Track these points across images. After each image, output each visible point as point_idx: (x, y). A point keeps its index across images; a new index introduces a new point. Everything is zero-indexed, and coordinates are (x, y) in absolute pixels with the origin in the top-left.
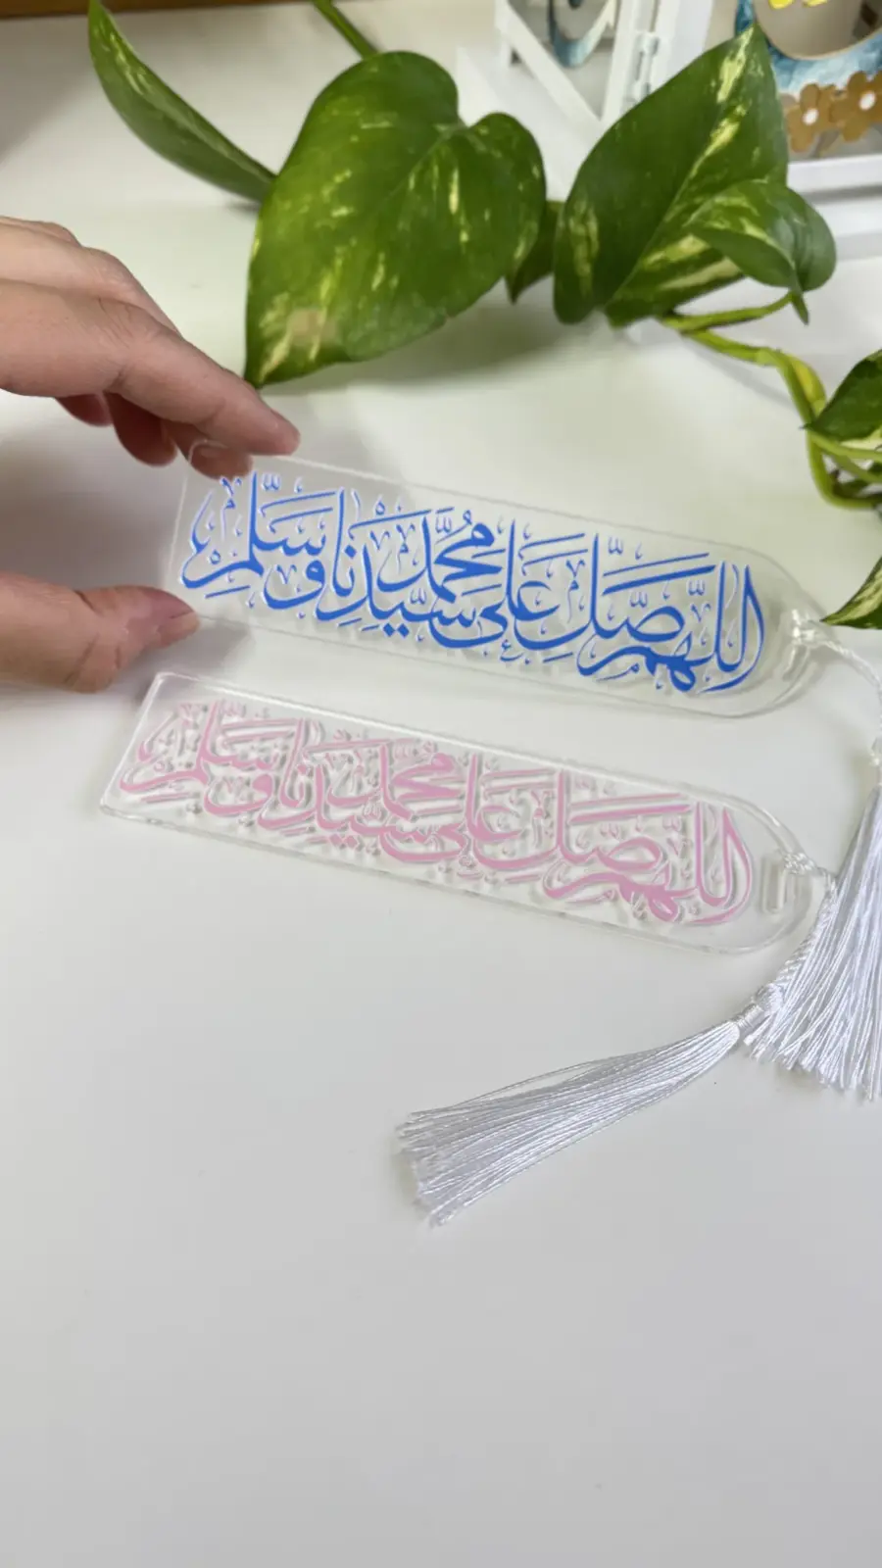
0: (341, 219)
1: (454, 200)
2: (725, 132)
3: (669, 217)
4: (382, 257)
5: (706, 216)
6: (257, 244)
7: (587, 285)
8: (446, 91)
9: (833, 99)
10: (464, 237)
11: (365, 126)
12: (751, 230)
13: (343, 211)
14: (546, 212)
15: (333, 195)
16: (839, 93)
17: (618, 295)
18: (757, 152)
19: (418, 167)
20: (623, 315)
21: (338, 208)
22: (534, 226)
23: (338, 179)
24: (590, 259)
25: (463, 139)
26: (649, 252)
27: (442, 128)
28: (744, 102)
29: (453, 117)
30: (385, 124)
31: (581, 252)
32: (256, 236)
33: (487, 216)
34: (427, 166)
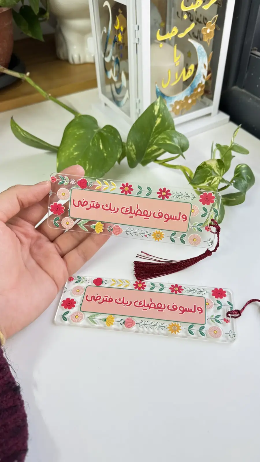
0: (76, 155)
1: (101, 146)
2: (159, 121)
3: (150, 141)
4: (87, 162)
5: (158, 141)
6: (58, 164)
7: (135, 159)
8: (95, 121)
9: (182, 103)
10: (105, 155)
11: (78, 133)
12: (168, 142)
13: (76, 153)
14: (123, 146)
15: (73, 150)
16: (183, 101)
17: (143, 159)
18: (167, 123)
19: (92, 140)
20: (144, 163)
21: (75, 153)
23: (74, 146)
24: (134, 154)
25: (100, 133)
26: (148, 149)
27: (95, 130)
28: (161, 113)
29: (97, 128)
30: (82, 132)
31: (132, 153)
32: (57, 162)
33: (110, 149)
34: (94, 139)
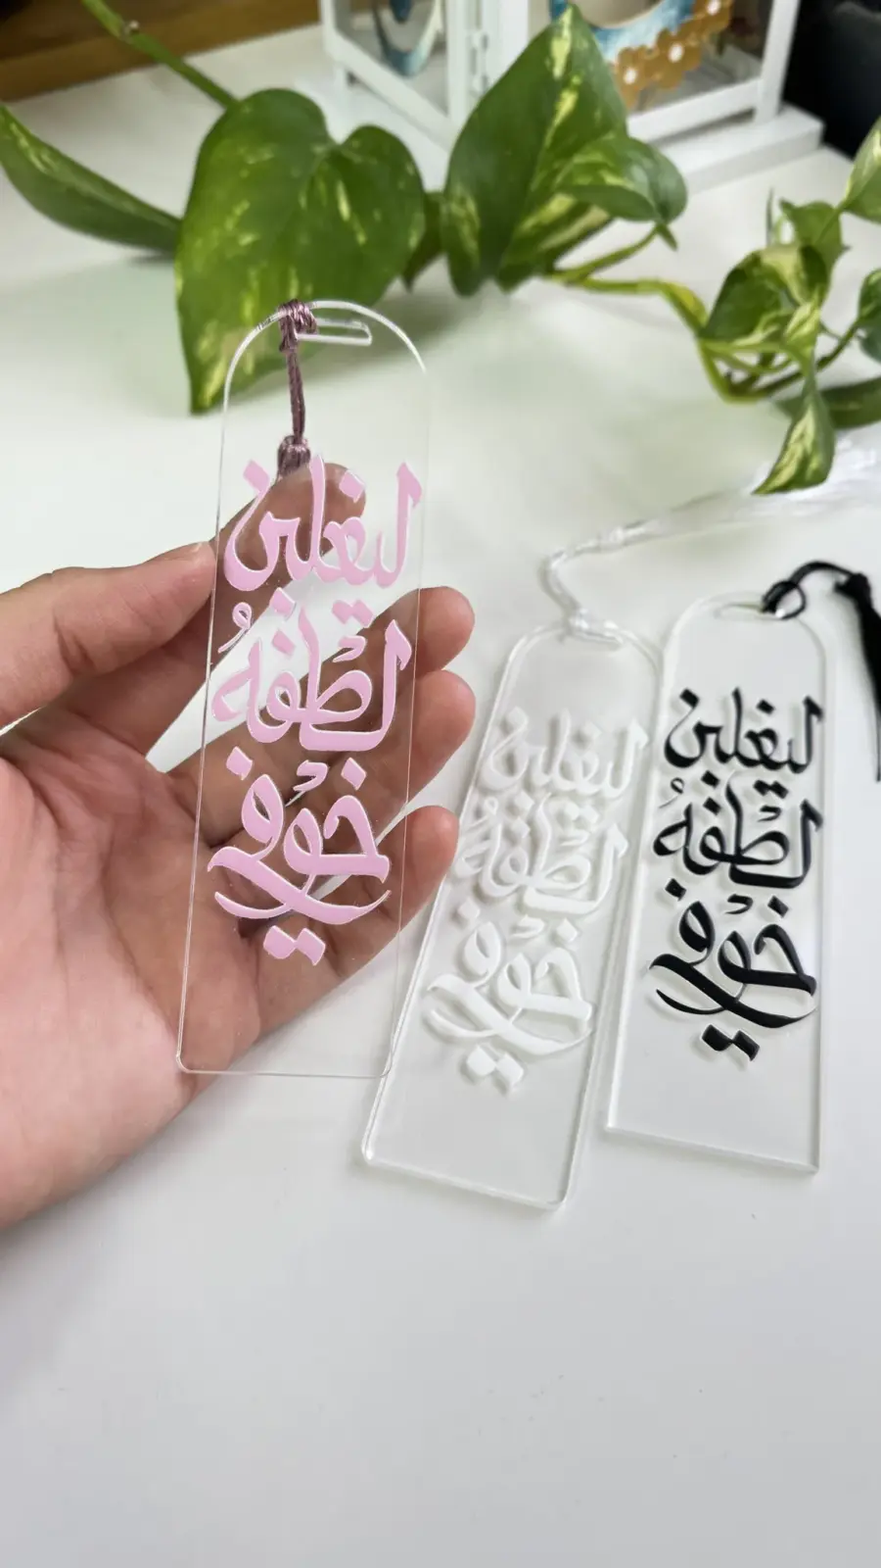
0: (248, 246)
1: (344, 208)
2: (567, 102)
3: (535, 183)
4: (293, 272)
5: (570, 177)
6: (180, 285)
7: (476, 260)
8: (313, 115)
9: (648, 57)
10: (361, 239)
11: (251, 161)
12: (611, 180)
13: (247, 239)
14: (430, 204)
15: (237, 226)
16: (650, 51)
17: (503, 262)
18: (598, 114)
19: (305, 187)
20: (510, 279)
21: (243, 237)
22: (419, 217)
23: (238, 211)
24: (474, 235)
25: (338, 158)
26: (523, 220)
27: (319, 150)
28: (578, 73)
29: (325, 137)
30: (268, 156)
31: (465, 230)
32: (177, 276)
33: (377, 215)
34: (313, 183)
